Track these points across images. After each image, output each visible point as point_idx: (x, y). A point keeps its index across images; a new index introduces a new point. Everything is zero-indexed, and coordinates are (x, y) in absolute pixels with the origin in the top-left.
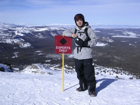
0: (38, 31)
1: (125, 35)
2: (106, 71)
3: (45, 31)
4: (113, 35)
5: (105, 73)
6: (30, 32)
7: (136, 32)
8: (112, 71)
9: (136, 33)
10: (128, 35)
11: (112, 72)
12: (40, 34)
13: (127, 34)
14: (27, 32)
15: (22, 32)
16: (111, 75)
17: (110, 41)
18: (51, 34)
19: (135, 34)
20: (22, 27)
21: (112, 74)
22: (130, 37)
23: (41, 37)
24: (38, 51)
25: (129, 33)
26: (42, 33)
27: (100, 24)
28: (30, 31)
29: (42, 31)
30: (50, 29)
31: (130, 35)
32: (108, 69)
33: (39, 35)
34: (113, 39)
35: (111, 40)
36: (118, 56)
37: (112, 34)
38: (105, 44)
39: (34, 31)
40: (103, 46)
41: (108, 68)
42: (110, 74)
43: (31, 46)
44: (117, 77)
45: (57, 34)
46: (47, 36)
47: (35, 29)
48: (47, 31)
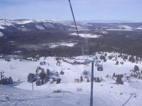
0: (21, 23)
1: (120, 29)
2: (107, 58)
3: (29, 23)
5: (105, 61)
6: (12, 25)
7: (131, 25)
8: (119, 56)
9: (132, 27)
11: (120, 60)
12: (23, 26)
13: (121, 28)
14: (9, 24)
15: (3, 24)
17: (103, 33)
18: (36, 27)
19: (131, 28)
20: (4, 20)
21: (122, 63)
22: (125, 30)
23: (24, 30)
25: (124, 27)
26: (26, 25)
28: (13, 23)
29: (26, 23)
30: (35, 21)
31: (125, 28)
33: (22, 28)
34: (107, 31)
35: (105, 31)
37: (105, 28)
38: (98, 36)
39: (17, 23)
41: (110, 52)
42: (117, 63)
43: (4, 36)
44: (136, 68)
45: (43, 27)
46: (31, 29)
47: (19, 22)
48: (31, 23)
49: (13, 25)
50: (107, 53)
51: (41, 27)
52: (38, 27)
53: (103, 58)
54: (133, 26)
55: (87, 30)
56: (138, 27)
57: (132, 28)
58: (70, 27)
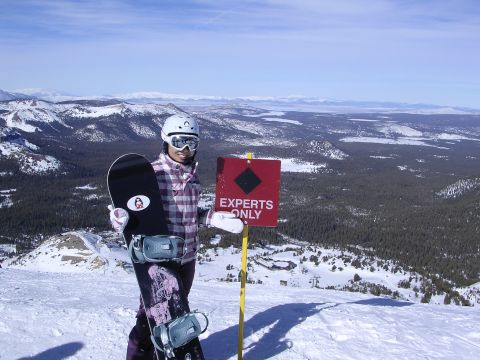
0: (86, 115)
1: (384, 137)
2: (320, 259)
3: (111, 116)
4: (343, 136)
5: (317, 264)
6: (57, 119)
8: (339, 257)
9: (423, 130)
10: (396, 136)
11: (339, 263)
12: (92, 127)
13: (390, 134)
14: (49, 118)
15: (31, 117)
16: (337, 271)
17: (333, 156)
18: (131, 129)
19: (420, 134)
20: (32, 102)
21: (341, 269)
22: (401, 142)
23: (97, 137)
24: (86, 187)
25: (399, 130)
26: (100, 123)
27: (300, 96)
28: (60, 115)
29: (101, 117)
30: (128, 110)
31: (401, 135)
32: (325, 252)
33: (90, 131)
34: (344, 148)
35: (337, 151)
36: (360, 206)
37: (340, 132)
38: (316, 167)
39: (74, 115)
40: (309, 171)
41: (326, 248)
42: (334, 268)
43: (62, 169)
44: (357, 278)
45: (152, 129)
46: (117, 135)
47: (77, 110)
48: (118, 115)
49: (60, 121)
50: (322, 250)
51: (147, 129)
52: (136, 128)
53: (314, 259)
54: (427, 127)
55: (286, 143)
56: (440, 132)
57: (423, 136)
58: (234, 132)
